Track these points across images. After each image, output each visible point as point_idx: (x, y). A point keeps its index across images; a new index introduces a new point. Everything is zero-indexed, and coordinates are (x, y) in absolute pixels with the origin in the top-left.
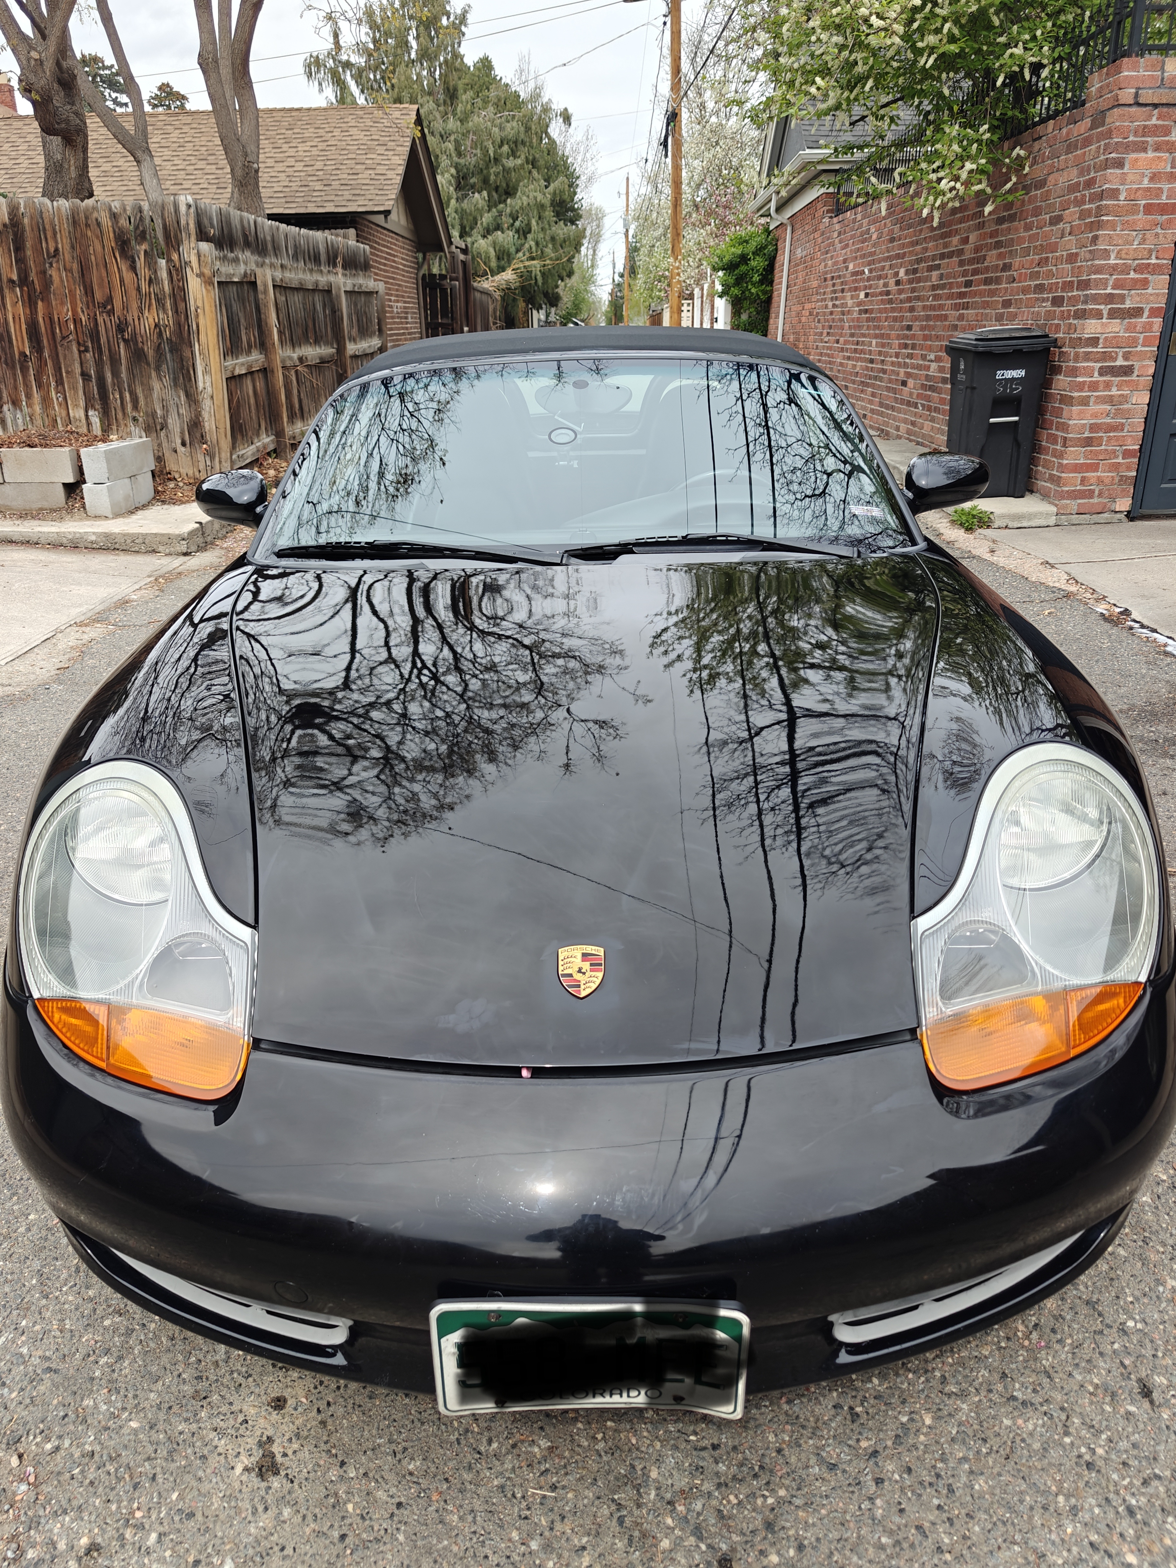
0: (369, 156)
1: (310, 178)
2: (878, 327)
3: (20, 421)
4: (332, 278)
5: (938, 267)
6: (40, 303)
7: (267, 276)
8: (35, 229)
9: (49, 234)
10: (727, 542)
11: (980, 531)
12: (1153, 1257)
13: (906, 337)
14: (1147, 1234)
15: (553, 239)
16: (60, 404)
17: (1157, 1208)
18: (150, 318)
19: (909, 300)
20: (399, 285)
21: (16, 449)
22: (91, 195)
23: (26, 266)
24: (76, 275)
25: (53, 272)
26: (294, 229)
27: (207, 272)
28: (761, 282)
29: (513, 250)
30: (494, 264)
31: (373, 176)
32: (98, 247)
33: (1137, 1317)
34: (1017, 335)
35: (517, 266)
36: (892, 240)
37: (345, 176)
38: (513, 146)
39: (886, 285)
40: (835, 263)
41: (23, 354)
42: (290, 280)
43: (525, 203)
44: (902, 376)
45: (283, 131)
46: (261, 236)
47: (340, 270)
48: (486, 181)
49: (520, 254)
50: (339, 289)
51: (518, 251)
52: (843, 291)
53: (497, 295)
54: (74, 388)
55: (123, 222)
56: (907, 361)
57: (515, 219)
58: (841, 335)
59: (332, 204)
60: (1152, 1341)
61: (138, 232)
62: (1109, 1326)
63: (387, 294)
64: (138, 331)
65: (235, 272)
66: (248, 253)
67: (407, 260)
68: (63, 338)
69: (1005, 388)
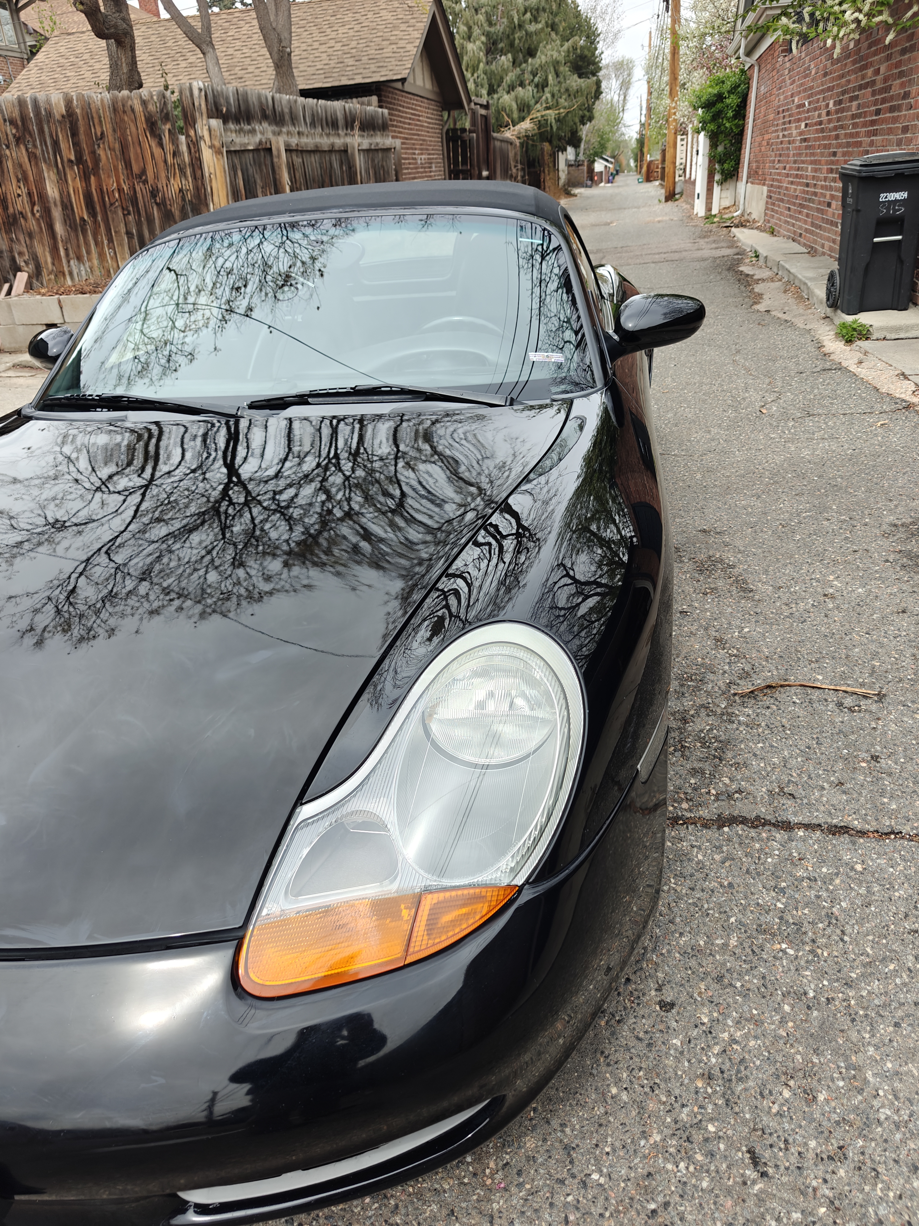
0: (393, 33)
1: (345, 56)
2: (813, 154)
3: (83, 273)
4: (348, 140)
5: (856, 98)
6: (92, 178)
7: (279, 143)
8: (86, 118)
9: (96, 121)
10: (391, 393)
11: (859, 343)
12: (651, 1106)
13: (832, 163)
14: (657, 1081)
15: (567, 90)
16: (112, 258)
17: (682, 1053)
18: (175, 184)
19: (835, 128)
20: (424, 140)
21: (72, 296)
22: (140, 86)
23: (80, 148)
24: (118, 153)
25: (101, 152)
26: (311, 101)
27: (217, 144)
28: (735, 117)
29: (532, 102)
30: (515, 115)
31: (395, 50)
32: (133, 129)
33: (605, 1170)
34: (900, 160)
35: (534, 116)
36: (825, 74)
37: (373, 52)
38: (534, 12)
39: (820, 116)
40: (786, 98)
41: (82, 219)
42: (306, 144)
43: (544, 61)
44: (828, 199)
45: (328, 18)
46: (278, 109)
47: (356, 131)
48: (512, 45)
49: (538, 105)
50: (354, 148)
51: (537, 102)
52: (790, 122)
53: (517, 142)
54: (121, 245)
55: (151, 107)
56: (832, 184)
57: (535, 75)
58: (788, 162)
59: (360, 76)
60: (607, 1199)
61: (163, 114)
62: (574, 1176)
63: (402, 148)
64: (166, 196)
65: (251, 142)
66: (265, 125)
67: (432, 119)
68: (111, 205)
69: (888, 209)
